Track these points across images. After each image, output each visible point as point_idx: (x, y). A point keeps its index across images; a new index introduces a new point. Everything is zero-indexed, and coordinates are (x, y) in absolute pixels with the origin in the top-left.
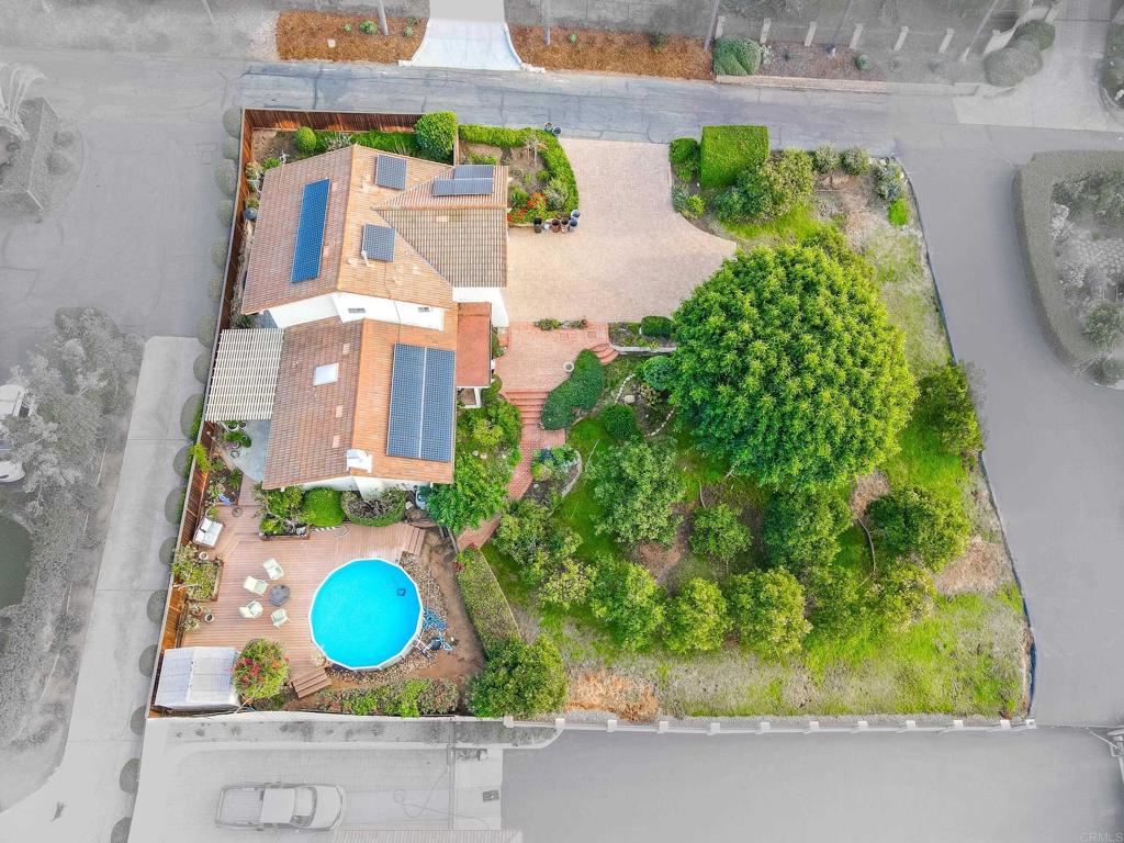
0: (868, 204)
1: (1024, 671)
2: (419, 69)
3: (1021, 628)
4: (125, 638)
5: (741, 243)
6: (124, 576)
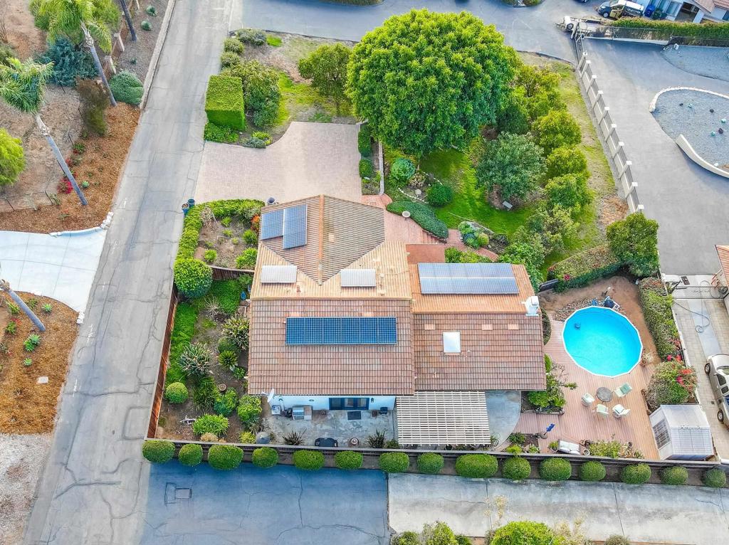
0: (263, 53)
1: (550, 59)
2: (90, 306)
3: (529, 55)
4: (654, 513)
5: (293, 119)
6: (608, 520)
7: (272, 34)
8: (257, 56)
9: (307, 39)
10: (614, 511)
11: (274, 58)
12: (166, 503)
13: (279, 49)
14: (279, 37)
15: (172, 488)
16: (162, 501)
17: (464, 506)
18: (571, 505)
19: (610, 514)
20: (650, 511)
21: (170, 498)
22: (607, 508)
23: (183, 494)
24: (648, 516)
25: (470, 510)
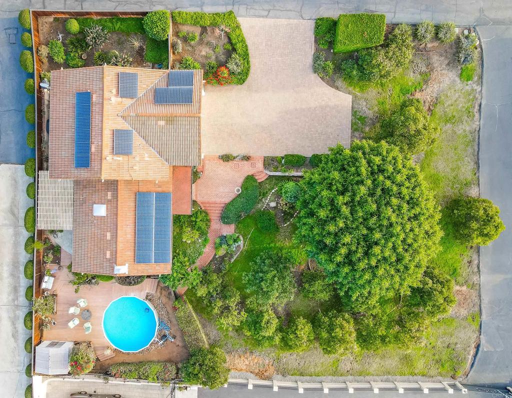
0: (448, 64)
1: (470, 357)
3: (475, 336)
4: (15, 328)
5: (355, 97)
6: (10, 298)
7: (479, 71)
8: (443, 58)
9: (477, 107)
10: (16, 303)
11: (442, 75)
12: (5, 29)
13: (457, 79)
14: (476, 78)
15: (15, 32)
16: (7, 27)
17: (16, 211)
18: (19, 277)
19: (14, 300)
20: (17, 326)
21: (9, 31)
22: (17, 299)
23: (13, 39)
24: (13, 324)
25: (13, 214)
